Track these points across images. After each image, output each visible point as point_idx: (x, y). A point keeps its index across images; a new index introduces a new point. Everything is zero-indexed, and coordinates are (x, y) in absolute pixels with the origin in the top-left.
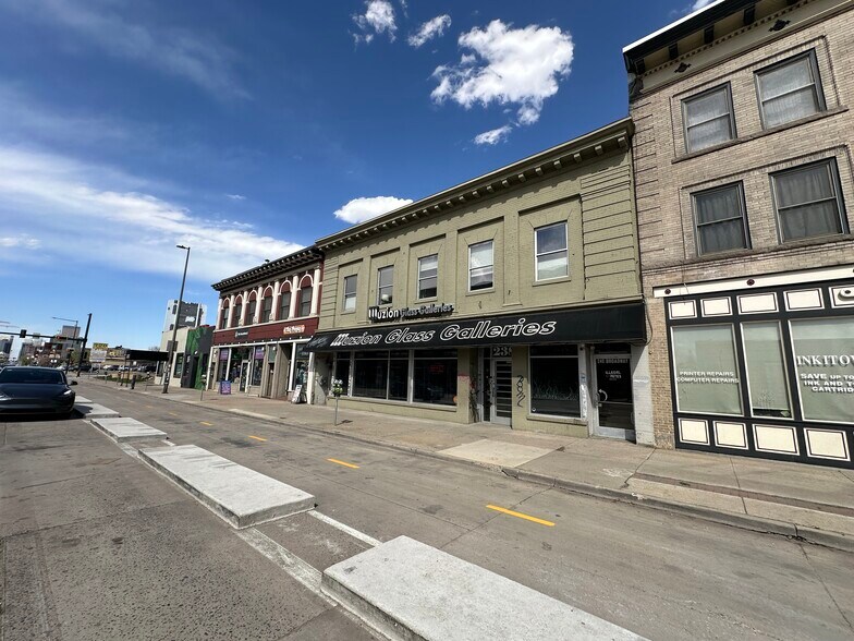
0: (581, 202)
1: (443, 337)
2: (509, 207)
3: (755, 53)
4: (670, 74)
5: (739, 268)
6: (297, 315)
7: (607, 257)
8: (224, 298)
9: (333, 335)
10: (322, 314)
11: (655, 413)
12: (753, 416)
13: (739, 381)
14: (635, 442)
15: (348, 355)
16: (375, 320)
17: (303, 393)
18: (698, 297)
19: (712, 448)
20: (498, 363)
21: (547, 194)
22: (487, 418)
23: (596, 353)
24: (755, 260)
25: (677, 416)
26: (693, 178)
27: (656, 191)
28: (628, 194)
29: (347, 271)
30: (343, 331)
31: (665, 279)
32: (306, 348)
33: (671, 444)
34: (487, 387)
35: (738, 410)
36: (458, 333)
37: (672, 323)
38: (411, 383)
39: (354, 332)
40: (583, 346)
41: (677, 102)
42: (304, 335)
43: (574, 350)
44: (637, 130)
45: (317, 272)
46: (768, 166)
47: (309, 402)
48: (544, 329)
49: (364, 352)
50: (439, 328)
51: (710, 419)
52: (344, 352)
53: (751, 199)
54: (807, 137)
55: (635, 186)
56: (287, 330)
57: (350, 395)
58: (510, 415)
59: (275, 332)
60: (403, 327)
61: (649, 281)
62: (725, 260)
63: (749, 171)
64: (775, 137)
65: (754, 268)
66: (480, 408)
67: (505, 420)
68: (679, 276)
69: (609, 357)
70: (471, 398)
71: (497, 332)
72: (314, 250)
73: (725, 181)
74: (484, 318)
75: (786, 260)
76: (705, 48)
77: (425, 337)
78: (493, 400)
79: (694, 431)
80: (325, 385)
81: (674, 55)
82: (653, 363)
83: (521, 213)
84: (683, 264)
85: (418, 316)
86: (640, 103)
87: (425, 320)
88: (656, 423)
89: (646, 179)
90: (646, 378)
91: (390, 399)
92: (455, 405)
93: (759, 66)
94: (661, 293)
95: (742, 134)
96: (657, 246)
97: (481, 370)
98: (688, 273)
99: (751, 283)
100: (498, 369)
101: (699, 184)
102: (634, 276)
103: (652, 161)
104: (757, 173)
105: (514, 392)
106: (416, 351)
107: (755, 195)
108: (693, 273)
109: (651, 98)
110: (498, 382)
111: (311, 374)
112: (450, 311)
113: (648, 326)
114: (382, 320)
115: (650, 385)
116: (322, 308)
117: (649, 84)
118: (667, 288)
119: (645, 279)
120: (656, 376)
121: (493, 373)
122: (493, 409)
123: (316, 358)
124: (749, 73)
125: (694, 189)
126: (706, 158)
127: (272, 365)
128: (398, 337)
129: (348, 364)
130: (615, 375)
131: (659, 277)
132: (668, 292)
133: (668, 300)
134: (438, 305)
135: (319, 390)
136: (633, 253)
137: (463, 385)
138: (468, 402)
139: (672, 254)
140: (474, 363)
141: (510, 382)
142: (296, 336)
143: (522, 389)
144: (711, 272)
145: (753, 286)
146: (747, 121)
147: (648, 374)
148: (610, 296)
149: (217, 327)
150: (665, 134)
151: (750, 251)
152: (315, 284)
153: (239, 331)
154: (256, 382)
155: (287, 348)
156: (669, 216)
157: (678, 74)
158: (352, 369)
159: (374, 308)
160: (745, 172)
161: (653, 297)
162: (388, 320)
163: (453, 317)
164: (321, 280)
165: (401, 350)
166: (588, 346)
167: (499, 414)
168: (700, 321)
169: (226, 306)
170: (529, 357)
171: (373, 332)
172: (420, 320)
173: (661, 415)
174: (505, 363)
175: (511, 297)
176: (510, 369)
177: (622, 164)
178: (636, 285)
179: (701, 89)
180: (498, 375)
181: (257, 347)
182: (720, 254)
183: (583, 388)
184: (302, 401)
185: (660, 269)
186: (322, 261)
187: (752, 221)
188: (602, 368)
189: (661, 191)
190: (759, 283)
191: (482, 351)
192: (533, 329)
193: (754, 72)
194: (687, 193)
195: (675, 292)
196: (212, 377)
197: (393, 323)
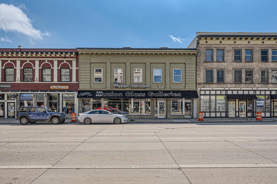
0: (185, 65)
1: (149, 95)
2: (166, 60)
3: (217, 45)
5: (211, 85)
6: (59, 80)
7: (190, 80)
10: (80, 82)
11: (197, 112)
14: (193, 118)
18: (205, 90)
19: (205, 117)
20: (160, 102)
26: (206, 66)
28: (195, 66)
29: (95, 66)
30: (99, 91)
31: (200, 86)
36: (154, 94)
37: (201, 95)
41: (205, 49)
42: (68, 90)
45: (74, 63)
46: (217, 68)
48: (178, 95)
50: (146, 92)
51: (205, 112)
53: (214, 74)
54: (222, 65)
56: (54, 87)
60: (131, 91)
61: (198, 86)
64: (218, 63)
65: (213, 86)
68: (203, 86)
69: (187, 101)
71: (166, 95)
73: (211, 69)
75: (217, 86)
77: (142, 95)
78: (158, 112)
81: (206, 39)
82: (197, 103)
83: (170, 63)
84: (204, 83)
86: (199, 46)
88: (197, 114)
89: (198, 64)
94: (199, 89)
95: (214, 61)
96: (199, 79)
97: (155, 104)
99: (212, 89)
101: (207, 68)
102: (195, 85)
103: (200, 61)
108: (205, 86)
109: (201, 46)
110: (160, 107)
115: (196, 107)
116: (80, 79)
117: (200, 42)
120: (197, 105)
121: (158, 105)
122: (158, 114)
124: (216, 49)
126: (209, 63)
128: (130, 94)
130: (188, 105)
136: (195, 80)
139: (202, 81)
144: (207, 86)
146: (215, 58)
150: (203, 55)
151: (213, 83)
152: (74, 68)
156: (202, 73)
157: (206, 43)
160: (214, 68)
164: (77, 66)
167: (160, 116)
168: (205, 95)
170: (171, 101)
174: (162, 102)
175: (167, 86)
178: (195, 87)
179: (209, 48)
180: (160, 105)
182: (209, 83)
185: (200, 84)
186: (77, 58)
187: (214, 78)
188: (185, 104)
189: (201, 68)
191: (155, 99)
192: (175, 95)
194: (205, 70)
195: (202, 89)
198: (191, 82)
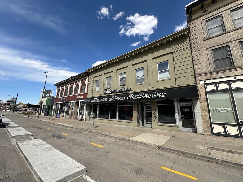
0: (173, 54)
1: (128, 98)
2: (149, 57)
3: (230, 5)
4: (201, 13)
5: (230, 73)
6: (81, 93)
7: (183, 71)
8: (58, 88)
9: (92, 99)
10: (89, 92)
11: (203, 123)
12: (240, 124)
13: (234, 111)
14: (196, 132)
15: (97, 105)
16: (105, 94)
17: (82, 117)
18: (216, 84)
19: (225, 135)
20: (146, 106)
21: (161, 52)
22: (143, 124)
23: (180, 102)
24: (236, 70)
25: (211, 124)
26: (211, 44)
27: (199, 50)
28: (189, 51)
29: (96, 79)
30: (95, 97)
31: (204, 78)
32: (83, 103)
33: (210, 134)
34: (142, 114)
35: (234, 121)
36: (133, 97)
37: (207, 92)
38: (117, 113)
39: (99, 98)
40: (176, 100)
41: (204, 22)
42: (83, 99)
43: (172, 102)
44: (191, 31)
45: (87, 79)
46: (238, 39)
47: (84, 120)
48: (163, 95)
49: (102, 104)
50: (127, 96)
51: (224, 125)
52: (95, 104)
53: (233, 51)
55: (191, 49)
56: (78, 97)
57: (97, 118)
58: (151, 124)
59: (74, 98)
60: (115, 95)
61: (198, 78)
62: (225, 71)
63: (231, 41)
64: (240, 30)
65: (236, 73)
66: (141, 121)
67: (150, 125)
68: (209, 76)
69: (184, 104)
70: (138, 118)
71: (146, 96)
72: (86, 72)
73: (223, 45)
74: (142, 92)
76: (212, 5)
77: (122, 98)
78: (145, 118)
79: (218, 129)
80: (89, 114)
81: (202, 7)
82: (201, 106)
83: (153, 59)
84: (210, 72)
85: (120, 92)
86: (191, 23)
87: (122, 93)
88: (204, 126)
89: (195, 46)
90: (199, 111)
91: (110, 119)
92: (132, 120)
93: (232, 9)
94: (202, 82)
95: (227, 30)
96: (200, 67)
97: (140, 109)
98: (212, 76)
99: (235, 78)
100: (146, 108)
101: (213, 47)
102: (193, 77)
103: (196, 41)
104: (234, 42)
105: (153, 116)
106: (119, 103)
107: (234, 49)
108: (214, 75)
109: (195, 21)
110: (146, 113)
111: (85, 111)
112: (130, 90)
113: (199, 93)
114: (108, 94)
115: (201, 113)
116: (88, 90)
117: (194, 17)
118: (205, 80)
119: (197, 78)
120: (203, 110)
121: (145, 110)
122: (145, 122)
123: (87, 106)
124: (228, 11)
125: (212, 49)
126: (215, 39)
127: (72, 109)
128: (113, 99)
129: (97, 107)
130: (187, 110)
131: (202, 77)
132: (205, 82)
133: (205, 85)
134: (126, 88)
135: (88, 116)
136: (192, 70)
137: (135, 114)
138: (137, 119)
139: (206, 69)
140: (138, 107)
141: (151, 113)
142: (80, 99)
143: (155, 115)
144: (220, 75)
145: (236, 79)
146: (229, 26)
147: (200, 110)
148: (184, 84)
149: (56, 97)
150: (201, 32)
151: (234, 67)
152: (86, 83)
153: (63, 98)
154: (68, 114)
155: (77, 103)
156: (203, 57)
157: (203, 13)
158: (98, 109)
159: (105, 90)
160: (230, 42)
161: (200, 83)
162: (110, 93)
163: (131, 92)
164: (88, 82)
165: (114, 103)
166: (177, 100)
167: (147, 123)
168: (217, 91)
169: (59, 91)
170: (157, 104)
171: (105, 97)
172: (120, 93)
173: (206, 123)
174: (148, 106)
175: (150, 85)
176: (151, 108)
177: (186, 42)
178: (194, 80)
179: (212, 17)
180: (146, 110)
181: (68, 103)
182: (223, 69)
183: (177, 114)
184: (82, 120)
185: (202, 74)
186: (88, 76)
187: (234, 57)
188: (182, 108)
189: (200, 49)
190: (238, 78)
191: (141, 103)
192: (159, 95)
193: (230, 11)
194: (209, 50)
195: (207, 82)
196: (54, 112)
197: (111, 94)
198: (184, 75)
